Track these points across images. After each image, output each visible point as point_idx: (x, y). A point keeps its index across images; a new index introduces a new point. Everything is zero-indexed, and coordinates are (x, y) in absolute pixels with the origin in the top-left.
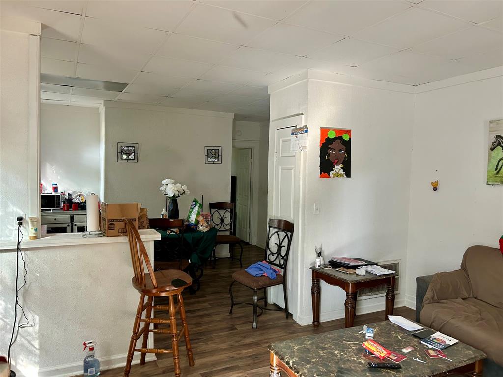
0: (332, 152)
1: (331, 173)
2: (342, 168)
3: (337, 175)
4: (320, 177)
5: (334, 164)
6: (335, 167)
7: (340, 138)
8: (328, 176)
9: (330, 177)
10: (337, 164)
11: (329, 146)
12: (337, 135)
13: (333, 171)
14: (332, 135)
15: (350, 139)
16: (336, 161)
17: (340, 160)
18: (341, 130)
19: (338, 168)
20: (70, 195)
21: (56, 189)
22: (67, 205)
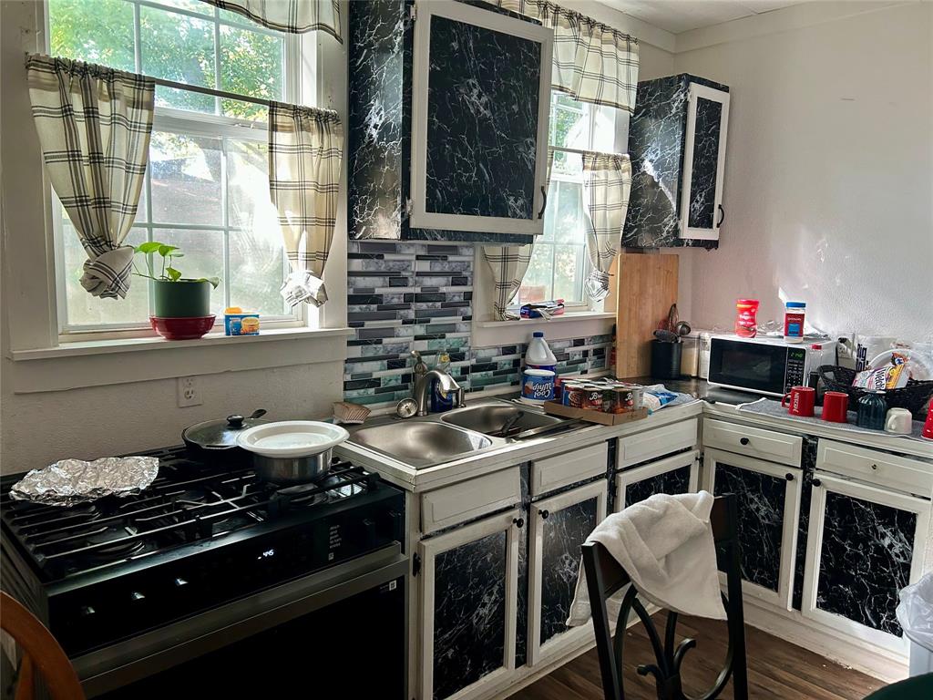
20: (862, 352)
21: (794, 324)
22: (803, 394)
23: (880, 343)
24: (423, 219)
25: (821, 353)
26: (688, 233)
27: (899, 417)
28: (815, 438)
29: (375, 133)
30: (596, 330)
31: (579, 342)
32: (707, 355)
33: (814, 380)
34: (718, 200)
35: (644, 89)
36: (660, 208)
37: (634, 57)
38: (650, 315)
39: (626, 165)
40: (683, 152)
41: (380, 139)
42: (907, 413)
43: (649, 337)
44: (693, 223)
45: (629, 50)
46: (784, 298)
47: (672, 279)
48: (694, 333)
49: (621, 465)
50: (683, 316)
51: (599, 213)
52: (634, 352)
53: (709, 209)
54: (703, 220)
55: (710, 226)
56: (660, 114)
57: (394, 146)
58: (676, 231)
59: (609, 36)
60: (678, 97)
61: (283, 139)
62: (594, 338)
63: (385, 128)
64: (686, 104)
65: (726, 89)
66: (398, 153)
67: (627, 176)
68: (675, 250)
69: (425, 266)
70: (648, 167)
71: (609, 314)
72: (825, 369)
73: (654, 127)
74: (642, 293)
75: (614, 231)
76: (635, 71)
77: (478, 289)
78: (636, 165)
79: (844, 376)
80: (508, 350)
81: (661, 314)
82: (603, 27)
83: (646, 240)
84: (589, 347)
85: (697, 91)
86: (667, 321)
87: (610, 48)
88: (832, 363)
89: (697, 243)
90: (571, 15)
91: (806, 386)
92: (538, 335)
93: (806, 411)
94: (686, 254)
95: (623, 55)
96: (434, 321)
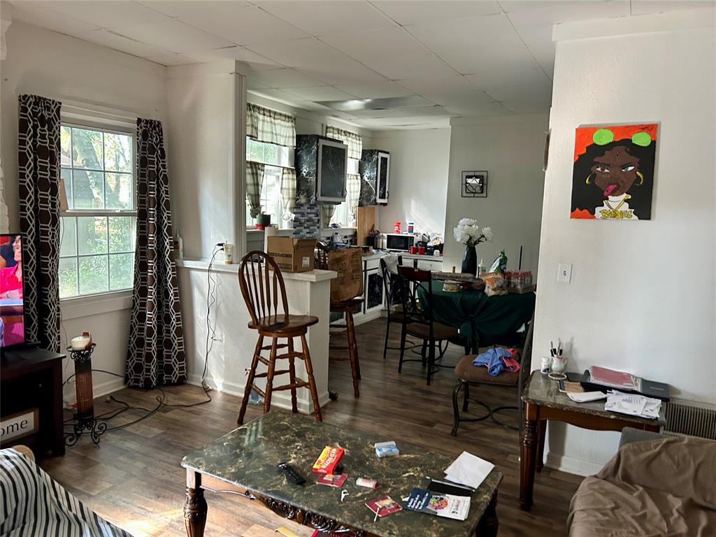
0: (603, 170)
1: (598, 209)
2: (626, 201)
3: (614, 214)
4: (571, 217)
5: (605, 194)
6: (608, 199)
7: (628, 142)
8: (589, 215)
9: (594, 218)
10: (614, 193)
11: (595, 160)
12: (616, 136)
13: (603, 205)
14: (603, 138)
15: (653, 143)
16: (612, 187)
17: (621, 184)
18: (627, 127)
19: (617, 202)
20: (429, 237)
21: (411, 229)
22: (414, 248)
23: (433, 234)
24: (320, 199)
25: (418, 237)
26: (379, 201)
27: (437, 252)
28: (417, 260)
29: (304, 174)
30: (351, 233)
31: (346, 237)
32: (385, 241)
33: (416, 245)
34: (387, 190)
35: (364, 152)
36: (370, 192)
37: (361, 142)
38: (367, 228)
39: (359, 177)
40: (377, 174)
41: (307, 175)
42: (438, 251)
43: (366, 236)
44: (380, 198)
45: (360, 140)
46: (408, 222)
47: (373, 215)
48: (381, 234)
49: (367, 269)
50: (376, 228)
51: (352, 194)
52: (362, 241)
53: (384, 193)
54: (383, 197)
55: (385, 198)
56: (369, 161)
57: (313, 179)
58: (375, 200)
59: (354, 136)
60: (375, 157)
61: (285, 176)
62: (349, 236)
63: (308, 174)
64: (378, 159)
65: (388, 153)
66: (315, 181)
67: (360, 182)
68: (375, 206)
69: (309, 211)
70: (365, 178)
71: (355, 228)
72: (419, 242)
73: (367, 166)
74: (364, 220)
75: (356, 200)
76: (361, 146)
77: (321, 218)
78: (362, 177)
79: (424, 243)
80: (328, 238)
81: (370, 228)
82: (353, 134)
83: (365, 203)
84: (349, 239)
85: (381, 155)
86: (372, 229)
87: (354, 140)
88: (421, 240)
89: (381, 204)
90: (345, 132)
91: (414, 246)
92: (337, 234)
93: (414, 253)
94: (377, 207)
95: (358, 142)
96: (311, 228)
